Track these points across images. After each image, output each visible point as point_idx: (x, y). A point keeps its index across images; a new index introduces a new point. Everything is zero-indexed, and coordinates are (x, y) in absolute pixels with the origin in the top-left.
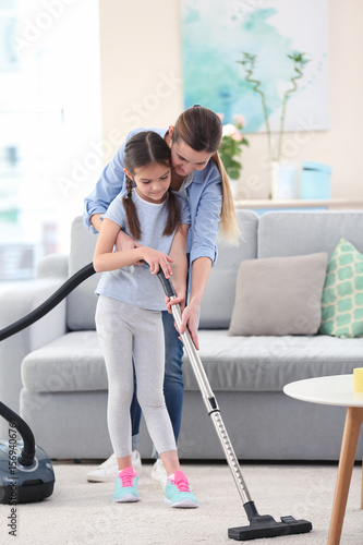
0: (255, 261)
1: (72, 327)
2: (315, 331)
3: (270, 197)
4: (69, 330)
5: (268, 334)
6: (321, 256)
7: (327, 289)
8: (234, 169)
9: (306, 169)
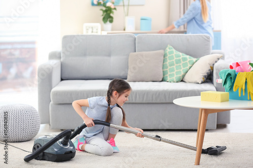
0: (135, 53)
1: (63, 78)
2: (161, 80)
3: (124, 30)
4: (62, 80)
5: (143, 81)
6: (162, 51)
7: (165, 63)
8: (111, 19)
9: (142, 19)
